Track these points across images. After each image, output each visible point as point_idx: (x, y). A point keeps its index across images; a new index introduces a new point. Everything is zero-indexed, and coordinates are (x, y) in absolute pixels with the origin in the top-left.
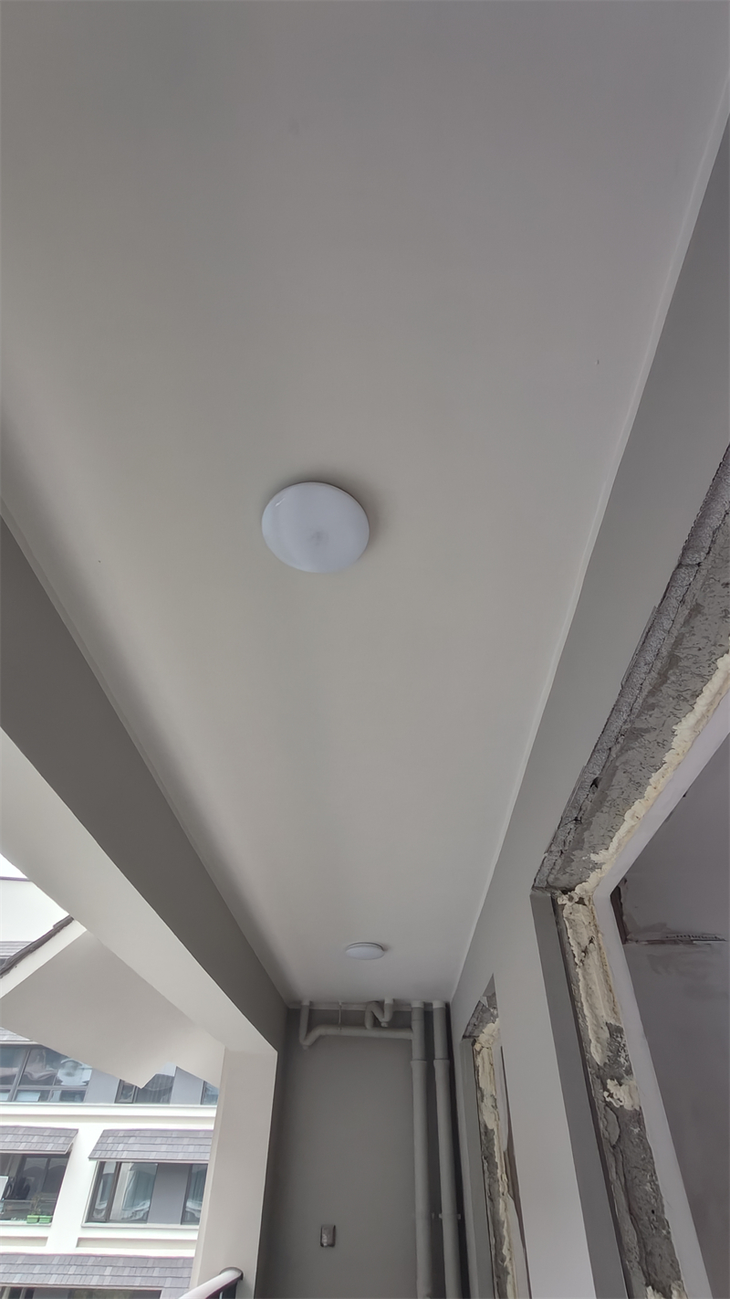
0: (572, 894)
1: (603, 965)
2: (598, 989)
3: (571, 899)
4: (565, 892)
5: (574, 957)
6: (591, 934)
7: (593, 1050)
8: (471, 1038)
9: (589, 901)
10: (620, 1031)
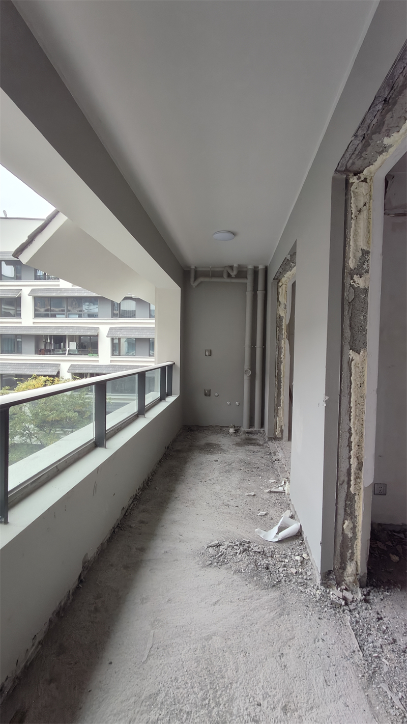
0: (361, 175)
1: (369, 218)
2: (362, 231)
3: (359, 178)
4: (355, 175)
5: (352, 214)
6: (366, 200)
7: (350, 261)
8: (277, 279)
9: (370, 180)
10: (368, 252)
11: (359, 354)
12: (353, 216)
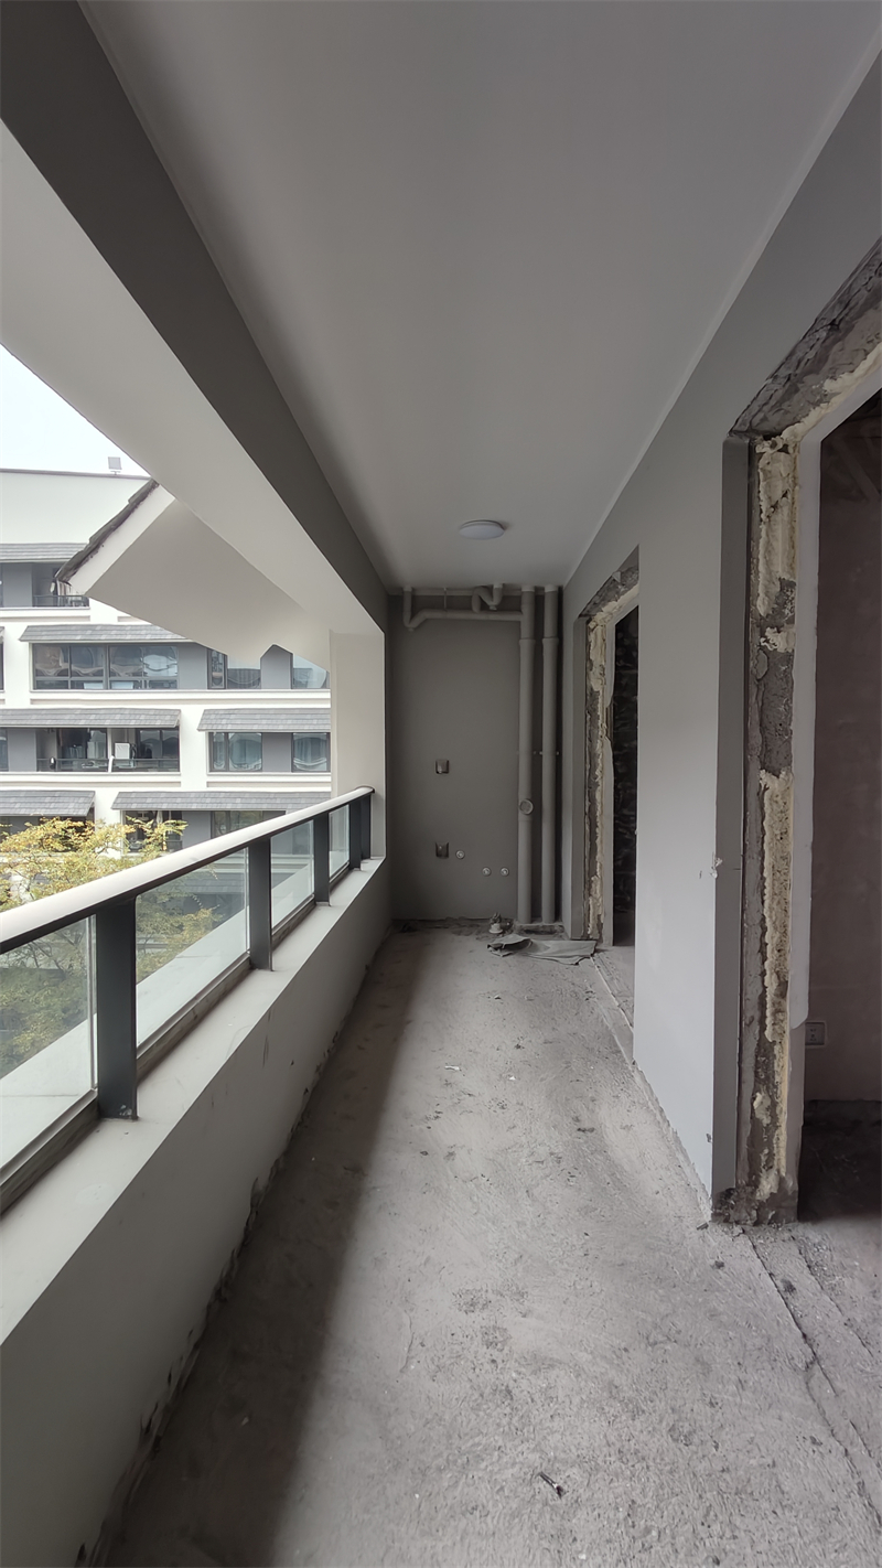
0: (777, 439)
1: (792, 520)
2: (779, 545)
3: (773, 446)
4: (767, 438)
5: (761, 512)
6: (787, 487)
7: (759, 602)
8: (587, 616)
9: (794, 448)
10: (792, 585)
11: (778, 777)
12: (763, 516)
